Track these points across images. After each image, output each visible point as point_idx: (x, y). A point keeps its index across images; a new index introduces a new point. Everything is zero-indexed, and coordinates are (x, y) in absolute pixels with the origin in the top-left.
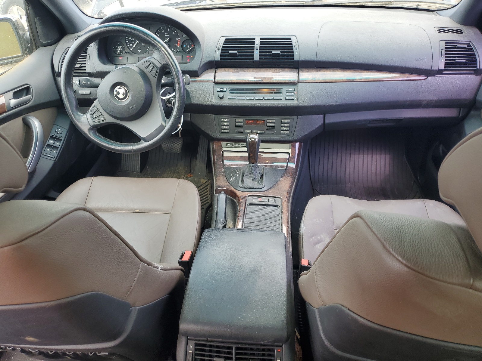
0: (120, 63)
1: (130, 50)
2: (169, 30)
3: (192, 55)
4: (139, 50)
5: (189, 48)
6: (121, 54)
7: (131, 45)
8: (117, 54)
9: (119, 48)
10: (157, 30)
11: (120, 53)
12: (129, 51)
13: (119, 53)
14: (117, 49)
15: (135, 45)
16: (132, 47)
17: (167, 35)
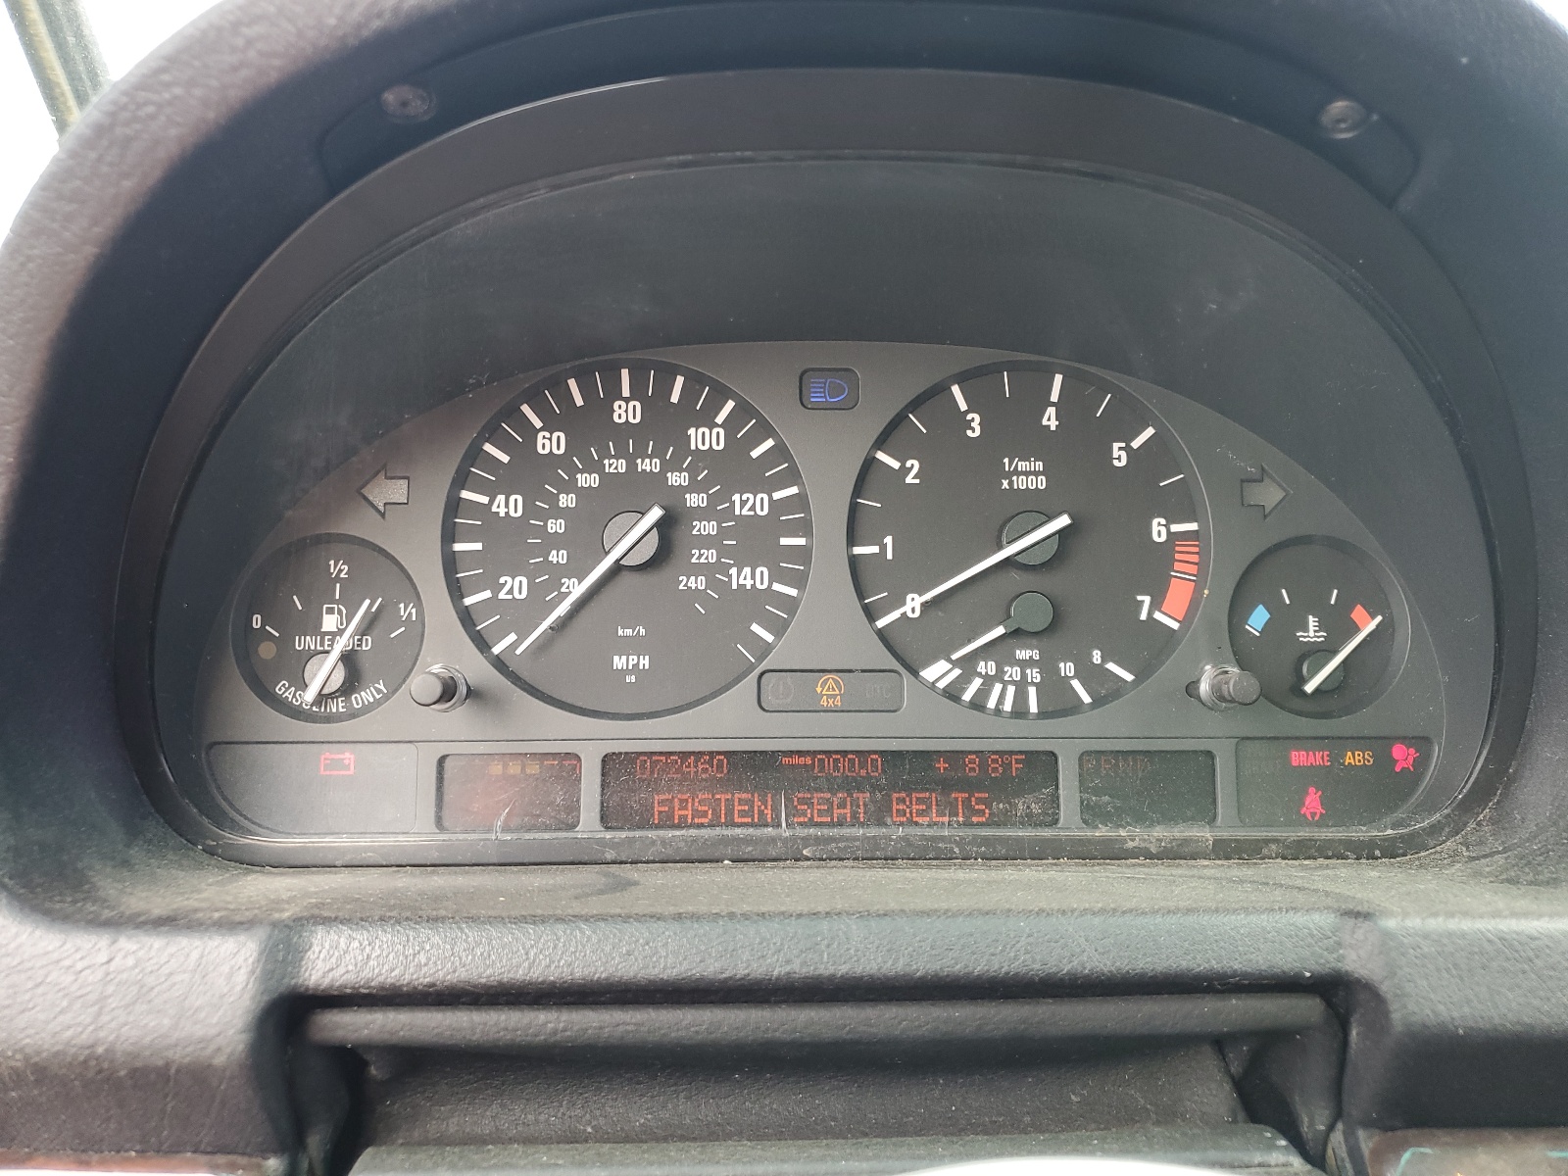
0: (328, 841)
1: (499, 663)
2: (1050, 419)
3: (1358, 741)
4: (619, 662)
5: (1327, 650)
6: (353, 715)
7: (515, 587)
8: (297, 713)
9: (330, 623)
10: (898, 421)
11: (350, 686)
12: (474, 668)
13: (322, 698)
14: (310, 642)
15: (577, 589)
16: (521, 616)
17: (1028, 476)
